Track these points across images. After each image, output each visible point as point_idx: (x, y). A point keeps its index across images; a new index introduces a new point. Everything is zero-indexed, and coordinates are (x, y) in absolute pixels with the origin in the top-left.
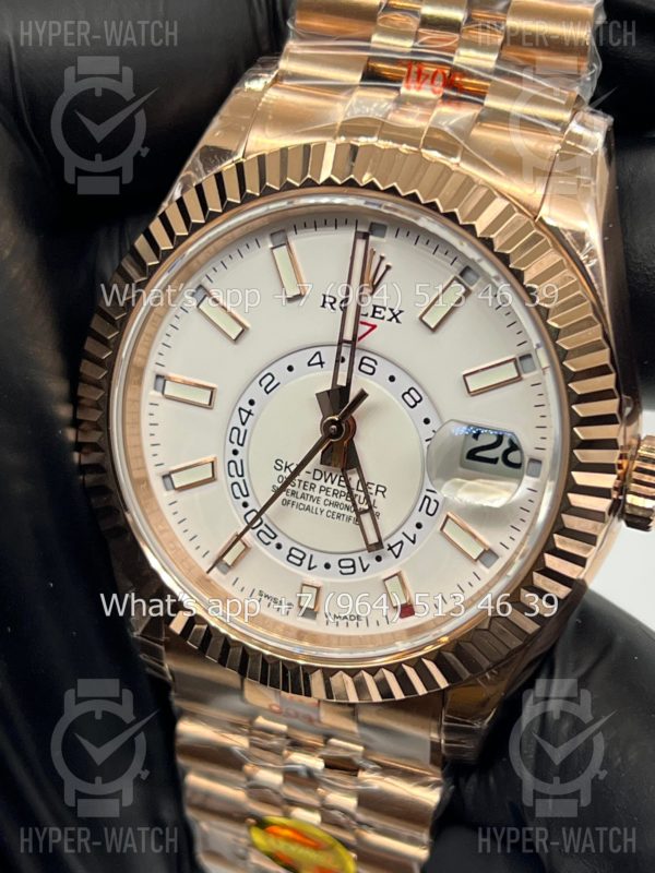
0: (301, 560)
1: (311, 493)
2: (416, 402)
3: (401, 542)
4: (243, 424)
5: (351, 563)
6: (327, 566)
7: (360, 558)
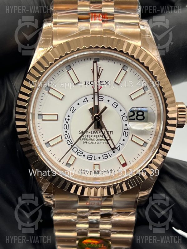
0: (91, 158)
1: (91, 138)
2: (117, 106)
3: (120, 146)
4: (67, 123)
5: (106, 155)
6: (99, 158)
7: (108, 153)
